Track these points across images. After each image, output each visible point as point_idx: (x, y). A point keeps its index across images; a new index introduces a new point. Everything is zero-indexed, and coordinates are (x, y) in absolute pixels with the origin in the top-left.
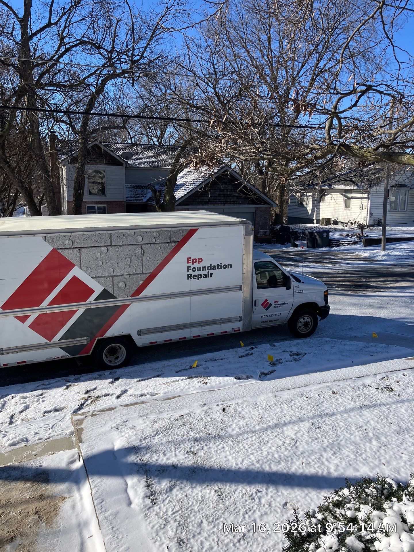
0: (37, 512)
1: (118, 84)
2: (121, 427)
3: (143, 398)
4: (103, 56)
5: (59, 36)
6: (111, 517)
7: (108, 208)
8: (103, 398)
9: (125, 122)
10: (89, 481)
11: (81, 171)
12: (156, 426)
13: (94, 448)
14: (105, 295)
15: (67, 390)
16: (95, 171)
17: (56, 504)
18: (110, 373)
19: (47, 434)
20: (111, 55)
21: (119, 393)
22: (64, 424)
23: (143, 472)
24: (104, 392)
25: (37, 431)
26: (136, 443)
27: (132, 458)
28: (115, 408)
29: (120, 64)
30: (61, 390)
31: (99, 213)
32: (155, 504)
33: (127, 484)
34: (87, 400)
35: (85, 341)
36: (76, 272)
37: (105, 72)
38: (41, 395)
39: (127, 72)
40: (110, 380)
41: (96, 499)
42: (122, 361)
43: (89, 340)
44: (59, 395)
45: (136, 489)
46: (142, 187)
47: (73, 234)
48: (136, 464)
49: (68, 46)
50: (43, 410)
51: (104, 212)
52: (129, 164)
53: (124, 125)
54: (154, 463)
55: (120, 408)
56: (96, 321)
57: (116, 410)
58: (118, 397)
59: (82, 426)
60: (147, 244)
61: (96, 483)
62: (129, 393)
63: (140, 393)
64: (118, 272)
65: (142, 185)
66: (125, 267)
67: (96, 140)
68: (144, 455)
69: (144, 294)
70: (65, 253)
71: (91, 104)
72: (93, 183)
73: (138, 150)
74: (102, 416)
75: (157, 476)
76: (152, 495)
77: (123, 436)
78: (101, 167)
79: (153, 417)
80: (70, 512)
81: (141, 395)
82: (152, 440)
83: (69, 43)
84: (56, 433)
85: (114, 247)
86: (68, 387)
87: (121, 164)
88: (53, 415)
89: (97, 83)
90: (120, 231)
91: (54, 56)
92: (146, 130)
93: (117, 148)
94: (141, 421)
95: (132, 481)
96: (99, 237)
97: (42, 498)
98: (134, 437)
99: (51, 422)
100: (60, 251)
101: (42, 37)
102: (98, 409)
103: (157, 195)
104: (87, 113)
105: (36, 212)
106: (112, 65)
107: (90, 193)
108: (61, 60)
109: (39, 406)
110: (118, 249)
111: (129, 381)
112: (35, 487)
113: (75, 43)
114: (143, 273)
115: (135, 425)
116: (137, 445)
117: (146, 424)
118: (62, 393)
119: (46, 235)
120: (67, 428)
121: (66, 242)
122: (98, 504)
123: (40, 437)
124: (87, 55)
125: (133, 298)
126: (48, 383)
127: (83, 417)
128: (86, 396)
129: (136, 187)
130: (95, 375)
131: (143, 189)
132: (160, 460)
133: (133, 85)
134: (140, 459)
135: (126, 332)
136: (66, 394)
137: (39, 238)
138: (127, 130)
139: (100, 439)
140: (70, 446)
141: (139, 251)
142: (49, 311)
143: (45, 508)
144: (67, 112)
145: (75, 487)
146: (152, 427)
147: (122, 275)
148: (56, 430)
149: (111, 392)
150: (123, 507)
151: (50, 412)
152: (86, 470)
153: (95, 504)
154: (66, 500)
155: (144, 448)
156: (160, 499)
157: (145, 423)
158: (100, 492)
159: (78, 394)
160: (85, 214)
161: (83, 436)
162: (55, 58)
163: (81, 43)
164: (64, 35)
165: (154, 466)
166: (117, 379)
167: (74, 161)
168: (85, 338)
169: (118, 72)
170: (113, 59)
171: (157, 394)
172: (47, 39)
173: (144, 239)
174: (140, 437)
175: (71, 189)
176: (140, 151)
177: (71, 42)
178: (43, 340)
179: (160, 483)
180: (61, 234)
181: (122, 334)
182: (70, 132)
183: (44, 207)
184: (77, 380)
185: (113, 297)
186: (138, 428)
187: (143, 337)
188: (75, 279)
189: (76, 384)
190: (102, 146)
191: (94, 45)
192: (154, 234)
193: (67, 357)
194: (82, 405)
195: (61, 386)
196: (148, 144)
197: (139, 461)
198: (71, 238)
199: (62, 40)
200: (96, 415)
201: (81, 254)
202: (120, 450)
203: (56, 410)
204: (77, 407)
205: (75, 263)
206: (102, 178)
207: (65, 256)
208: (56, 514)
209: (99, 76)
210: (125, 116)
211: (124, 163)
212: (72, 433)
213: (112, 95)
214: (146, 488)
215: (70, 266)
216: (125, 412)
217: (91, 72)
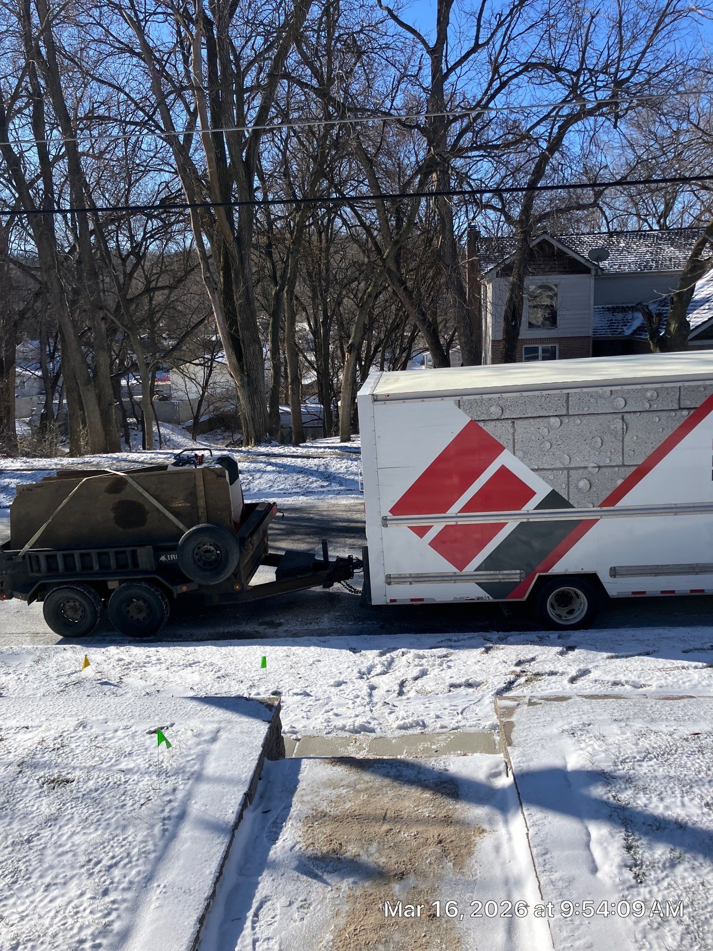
0: (440, 842)
1: (589, 128)
2: (579, 733)
3: (617, 690)
4: (564, 84)
5: (491, 63)
6: (560, 884)
7: (560, 350)
8: (546, 677)
9: (598, 195)
10: (523, 813)
11: (517, 289)
12: (644, 743)
13: (532, 759)
14: (554, 500)
15: (486, 655)
16: (540, 287)
17: (470, 836)
18: (559, 637)
19: (454, 721)
20: (578, 79)
21: (574, 673)
22: (481, 710)
23: (620, 821)
24: (548, 668)
25: (439, 713)
26: (607, 767)
27: (599, 791)
28: (570, 698)
29: (594, 91)
30: (475, 654)
31: (544, 359)
32: (641, 882)
33: (589, 835)
34: (518, 676)
35: (518, 576)
36: (506, 459)
37: (566, 111)
38: (445, 656)
39: (607, 104)
40: (559, 649)
41: (535, 847)
42: (579, 619)
43: (524, 575)
44: (474, 660)
45: (606, 848)
46: (624, 310)
47: (504, 395)
48: (606, 803)
49: (505, 78)
50: (449, 681)
51: (552, 357)
52: (602, 269)
53: (595, 201)
54: (640, 809)
55: (578, 699)
56: (536, 544)
57: (570, 701)
58: (573, 680)
59: (513, 719)
60: (635, 412)
61: (535, 818)
62: (592, 676)
63: (612, 679)
64: (578, 462)
65: (624, 305)
66: (592, 452)
67: (546, 233)
68: (621, 791)
69: (624, 502)
70: (489, 428)
71: (539, 172)
72: (535, 307)
73: (619, 243)
74: (547, 708)
75: (646, 834)
76: (636, 866)
77: (582, 749)
78: (552, 279)
79: (638, 725)
80: (492, 855)
81: (615, 684)
82: (637, 768)
83: (507, 73)
84: (469, 723)
85: (572, 418)
86: (488, 650)
87: (587, 271)
88: (464, 692)
89: (551, 133)
90: (585, 390)
91: (482, 99)
92: (636, 204)
93: (582, 243)
94: (615, 728)
95: (598, 831)
96: (548, 399)
97: (448, 821)
98: (603, 755)
99: (461, 704)
100: (481, 424)
101: (464, 71)
102: (538, 695)
103: (653, 322)
104: (532, 187)
105: (442, 361)
106: (579, 97)
107: (531, 325)
108: (491, 105)
109: (443, 674)
110: (579, 422)
111: (592, 654)
112: (437, 802)
113: (517, 70)
114: (623, 465)
115: (605, 734)
116: (607, 770)
117: (625, 736)
118: (478, 658)
119: (459, 397)
120: (486, 717)
121: (493, 409)
122: (538, 855)
123: (445, 723)
124: (536, 86)
125: (604, 508)
126: (456, 638)
127: (515, 703)
128: (518, 669)
129: (613, 310)
130: (533, 635)
131: (626, 311)
132: (652, 806)
133: (615, 127)
134: (614, 797)
135: (588, 569)
136: (484, 661)
137: (450, 403)
138: (601, 209)
139: (543, 746)
140: (491, 749)
141: (618, 424)
142: (461, 522)
143: (453, 838)
144: (498, 192)
145: (499, 817)
146: (637, 744)
147: (585, 468)
148: (468, 717)
149: (561, 670)
150: (582, 872)
151: (460, 686)
152: (519, 794)
153: (534, 854)
154: (485, 834)
155: (621, 778)
156: (652, 877)
157: (623, 733)
158: (541, 835)
159: (504, 664)
160: (521, 361)
161: (513, 736)
162: (483, 102)
163: (527, 67)
164: (500, 61)
165: (640, 814)
166: (571, 648)
167: (506, 271)
168: (518, 571)
169: (589, 106)
170: (582, 85)
171: (645, 685)
172: (472, 74)
173: (630, 402)
174: (613, 757)
175: (499, 320)
176: (622, 245)
177: (510, 70)
178: (451, 569)
179: (651, 849)
180: (485, 396)
181: (583, 572)
182: (501, 224)
183: (455, 352)
184: (502, 641)
185: (566, 504)
186: (610, 740)
187: (619, 580)
188: (504, 472)
189: (502, 646)
190: (554, 243)
191: (550, 68)
192: (649, 394)
193: (487, 600)
194: (511, 683)
195: (476, 647)
196: (639, 231)
197: (612, 799)
198: (500, 402)
199: (496, 70)
200: (535, 704)
201: (515, 430)
202: (578, 773)
203: (469, 685)
204: (503, 685)
205: (505, 445)
206: (551, 298)
207: (490, 433)
208: (470, 854)
209: (555, 120)
210: (598, 186)
211: (593, 268)
212: (494, 727)
213: (576, 150)
214: (624, 851)
215: (496, 449)
216: (586, 707)
217: (541, 116)
